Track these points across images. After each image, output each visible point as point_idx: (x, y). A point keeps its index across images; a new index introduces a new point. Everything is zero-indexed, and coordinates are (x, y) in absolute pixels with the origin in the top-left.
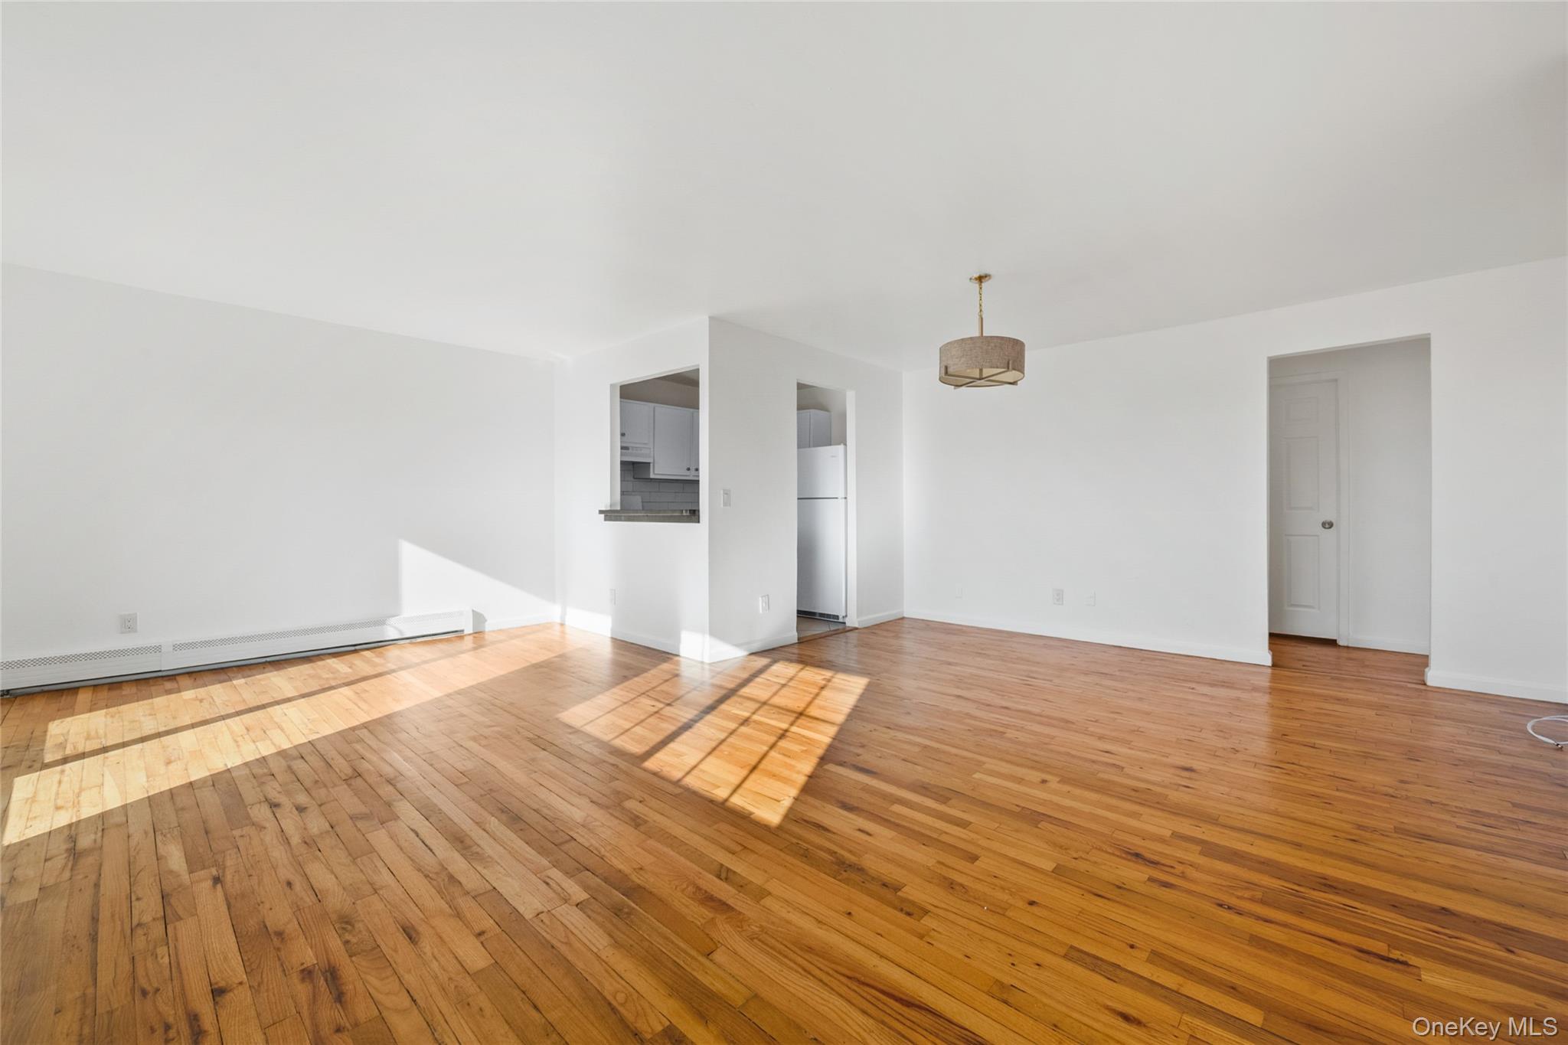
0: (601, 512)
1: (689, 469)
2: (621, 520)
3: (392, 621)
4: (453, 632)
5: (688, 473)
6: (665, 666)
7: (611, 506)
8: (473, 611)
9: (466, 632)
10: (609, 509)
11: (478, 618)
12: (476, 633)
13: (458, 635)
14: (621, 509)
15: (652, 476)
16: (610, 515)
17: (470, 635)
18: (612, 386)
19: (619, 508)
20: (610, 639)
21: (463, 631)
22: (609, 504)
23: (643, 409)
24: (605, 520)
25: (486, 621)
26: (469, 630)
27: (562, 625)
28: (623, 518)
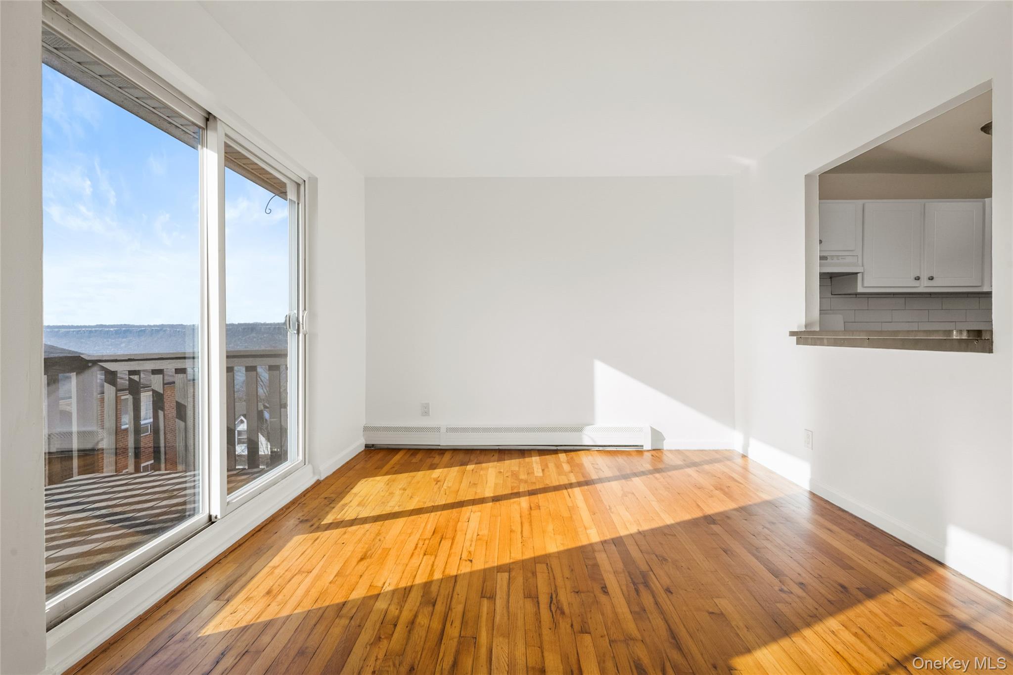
0: (792, 334)
1: (918, 278)
2: (822, 344)
3: (588, 428)
4: (633, 446)
5: (916, 283)
6: (920, 584)
7: (806, 326)
8: (651, 427)
9: (645, 448)
10: (804, 329)
11: (657, 435)
12: (654, 450)
13: (639, 451)
14: (820, 331)
15: (860, 290)
16: (804, 337)
17: (648, 451)
18: (808, 177)
19: (817, 329)
20: (807, 495)
21: (643, 446)
22: (804, 323)
23: (847, 209)
24: (798, 343)
25: (665, 439)
26: (648, 446)
27: (744, 456)
28: (825, 341)
